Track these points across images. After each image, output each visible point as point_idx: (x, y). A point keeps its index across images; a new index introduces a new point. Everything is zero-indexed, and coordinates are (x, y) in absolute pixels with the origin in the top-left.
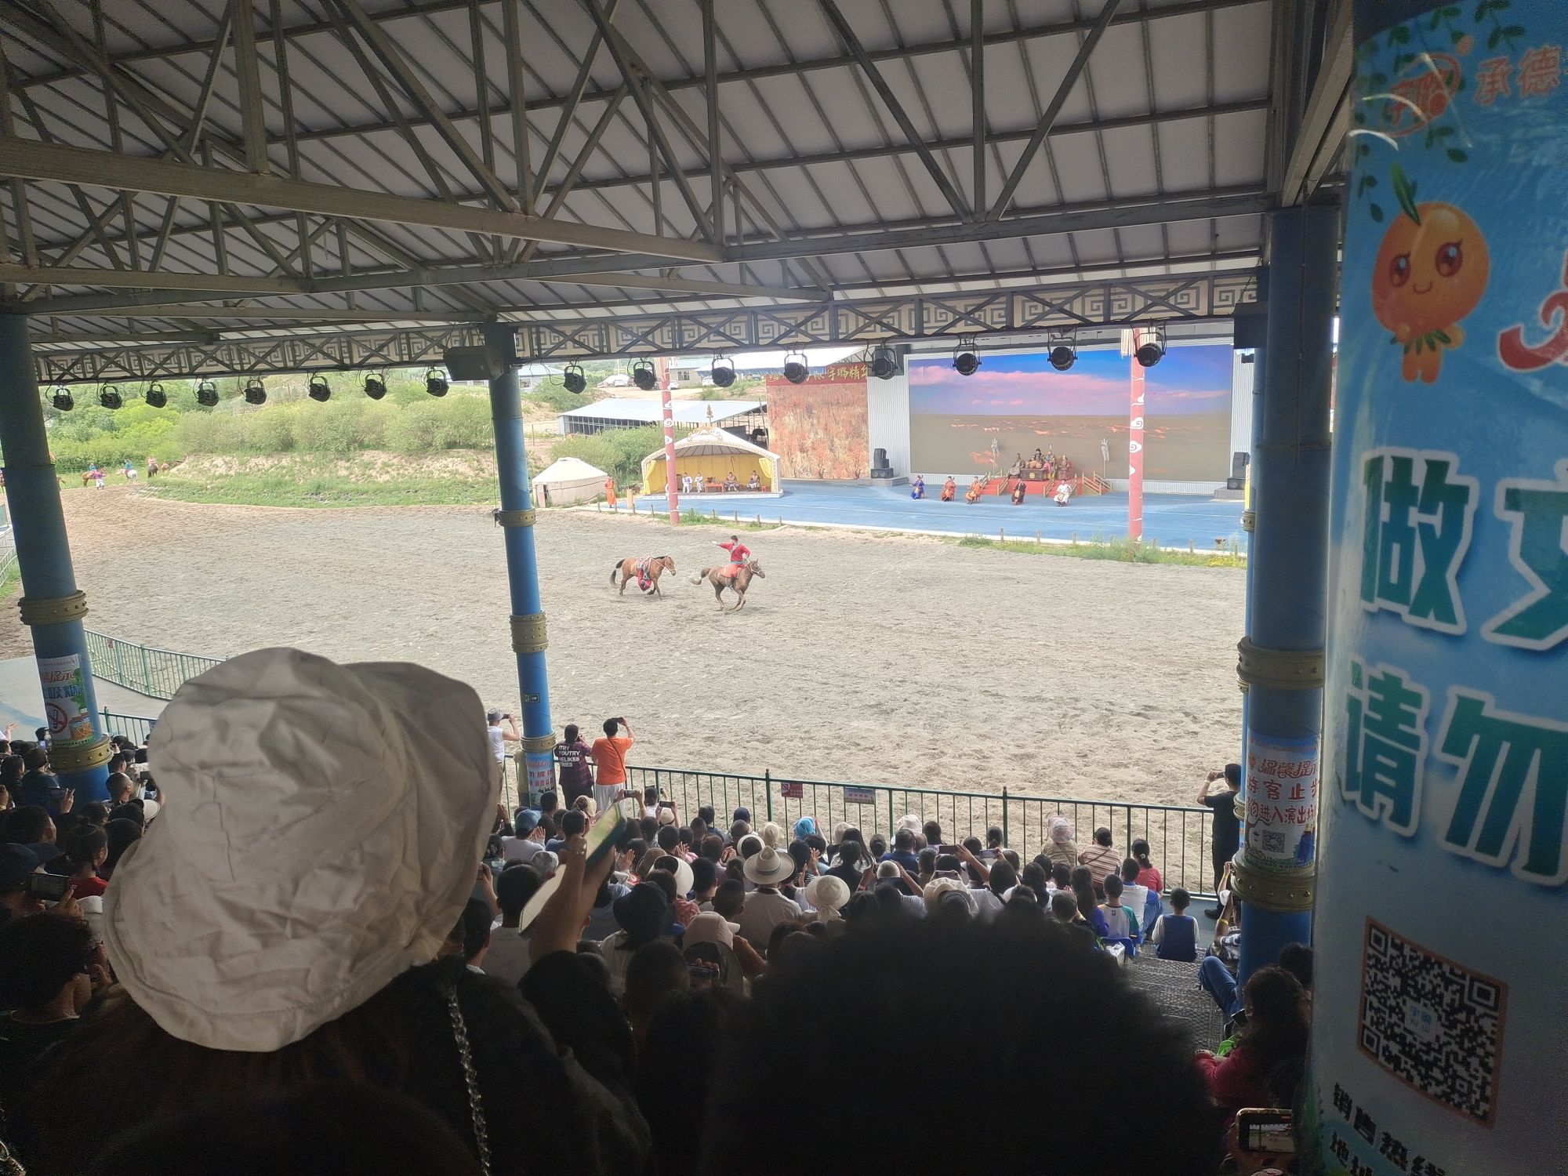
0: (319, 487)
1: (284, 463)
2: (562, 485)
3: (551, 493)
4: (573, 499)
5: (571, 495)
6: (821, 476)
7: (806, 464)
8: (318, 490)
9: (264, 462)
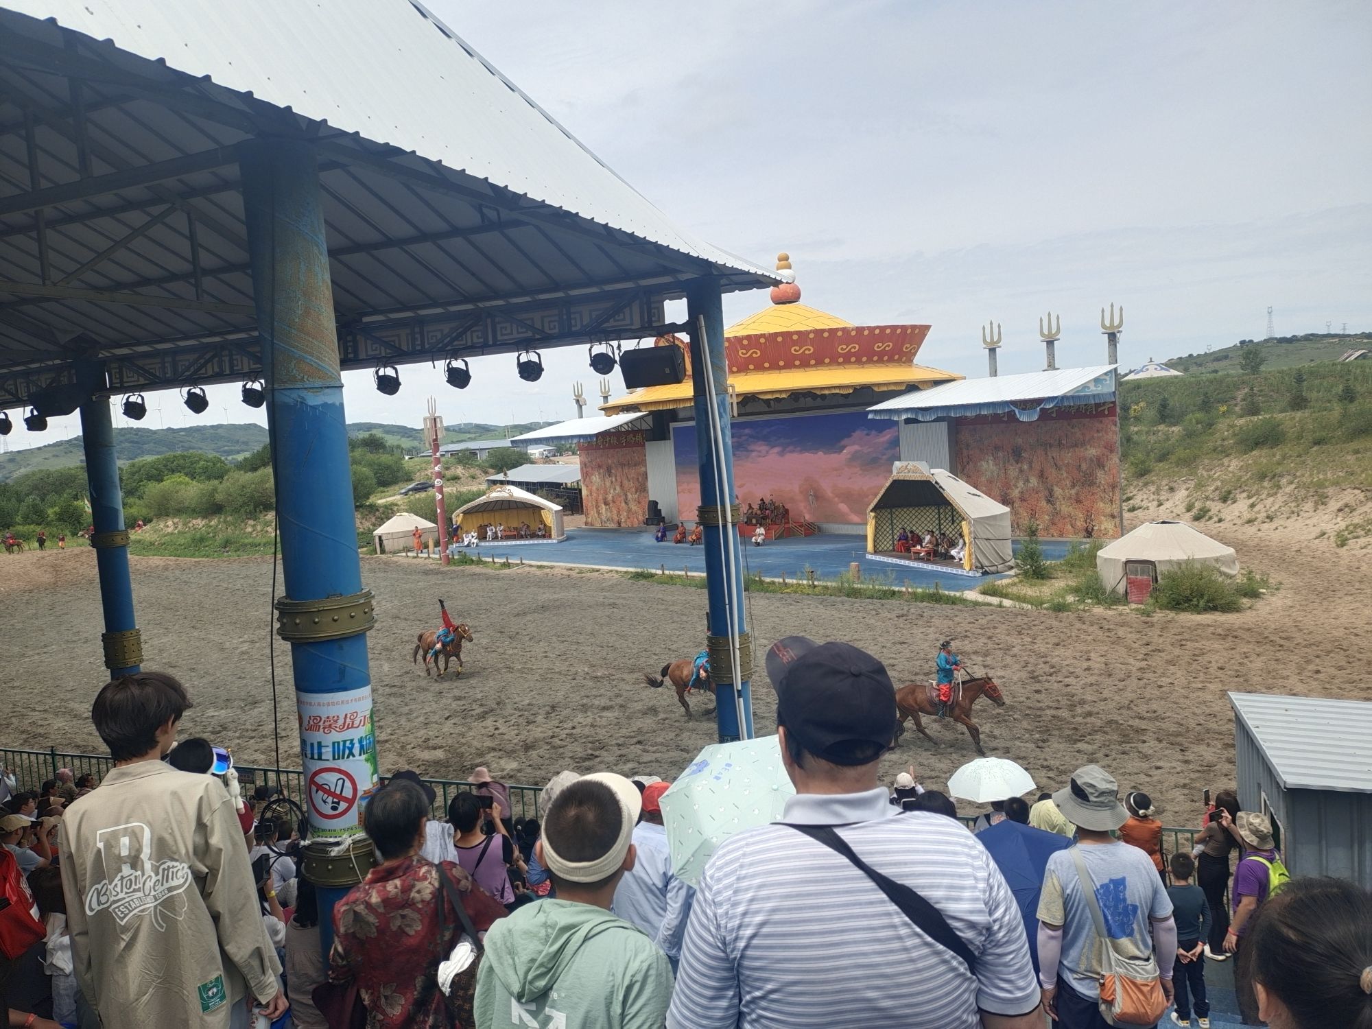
0: (227, 542)
1: (213, 523)
2: (393, 536)
3: (385, 542)
4: (401, 548)
5: (401, 543)
6: (619, 524)
7: (609, 514)
8: (227, 544)
9: (199, 523)
